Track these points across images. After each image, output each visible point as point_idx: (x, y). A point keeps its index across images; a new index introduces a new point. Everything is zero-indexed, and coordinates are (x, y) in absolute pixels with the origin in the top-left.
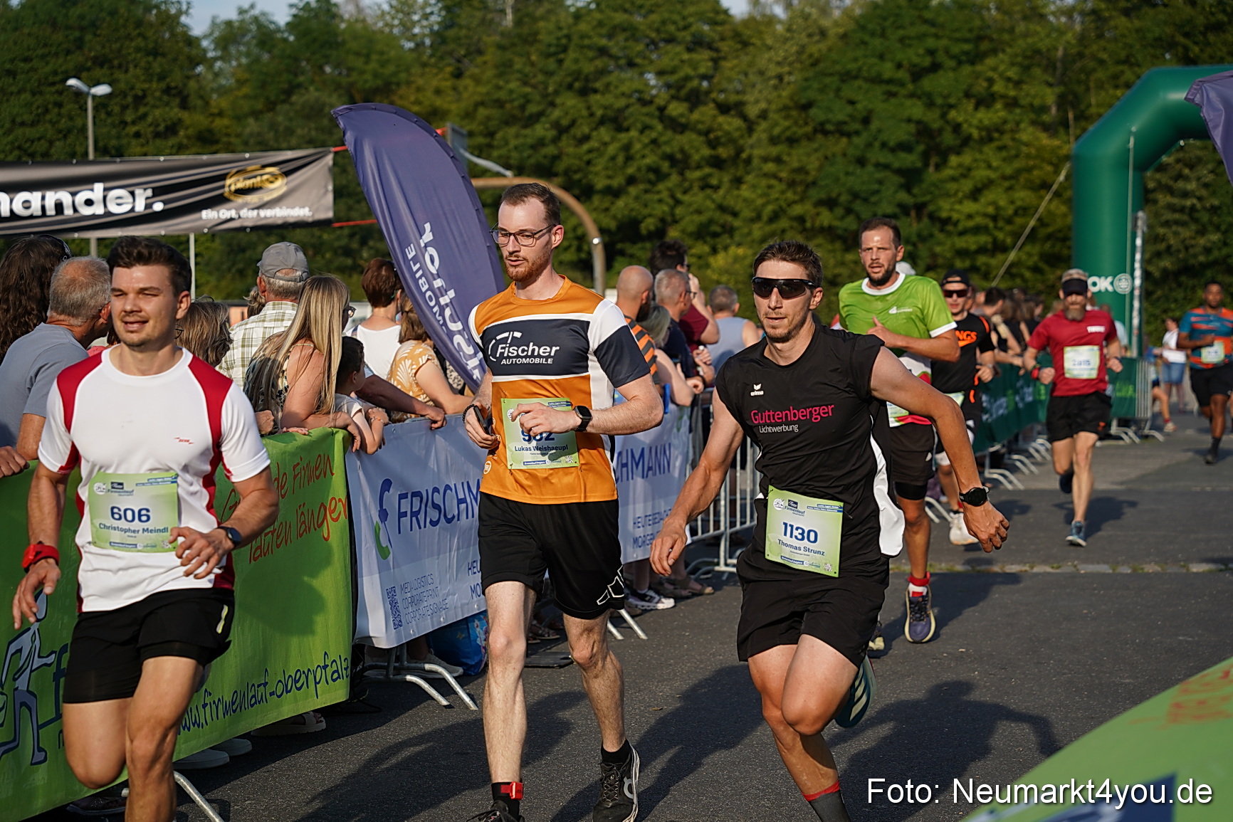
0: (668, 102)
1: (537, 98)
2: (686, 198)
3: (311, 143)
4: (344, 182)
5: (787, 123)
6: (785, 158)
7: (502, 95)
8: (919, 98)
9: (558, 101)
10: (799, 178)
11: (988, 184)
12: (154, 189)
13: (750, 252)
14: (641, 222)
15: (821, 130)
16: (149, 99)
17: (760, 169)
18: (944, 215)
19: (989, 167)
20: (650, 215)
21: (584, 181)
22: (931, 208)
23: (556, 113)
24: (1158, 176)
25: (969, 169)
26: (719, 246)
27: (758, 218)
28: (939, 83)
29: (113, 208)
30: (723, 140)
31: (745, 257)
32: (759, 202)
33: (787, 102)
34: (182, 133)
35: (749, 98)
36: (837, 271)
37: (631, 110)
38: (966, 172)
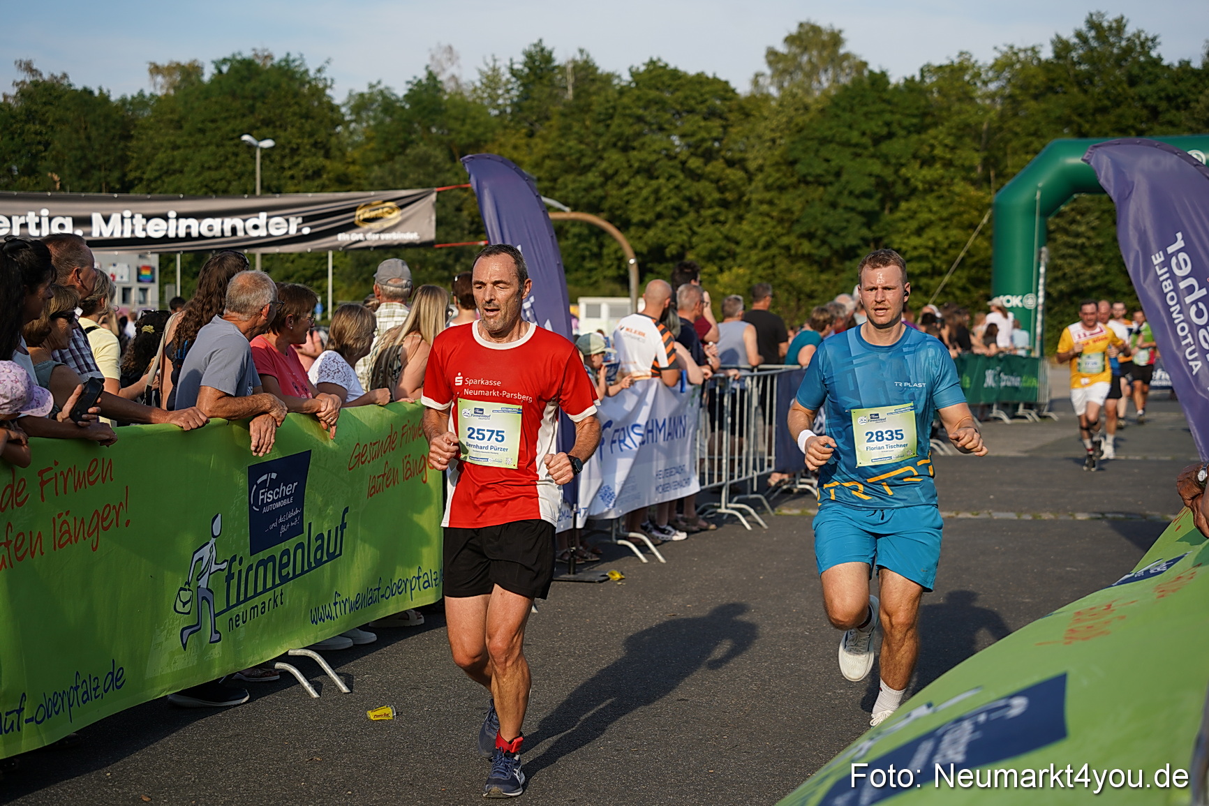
0: (688, 158)
1: (590, 153)
2: (700, 230)
3: (420, 184)
4: (444, 214)
5: (778, 175)
6: (776, 201)
7: (563, 150)
8: (878, 158)
9: (606, 155)
10: (786, 216)
11: (930, 224)
12: (303, 218)
13: (748, 272)
14: (666, 248)
15: (804, 180)
16: (302, 151)
17: (757, 209)
19: (930, 211)
20: (673, 243)
21: (624, 216)
22: (886, 241)
23: (604, 165)
24: (1057, 220)
25: (915, 213)
26: (725, 267)
27: (755, 246)
28: (893, 147)
29: (273, 232)
30: (729, 187)
31: (744, 276)
32: (756, 234)
33: (778, 159)
34: (325, 176)
35: (750, 155)
36: (814, 287)
37: (660, 163)
38: (913, 215)
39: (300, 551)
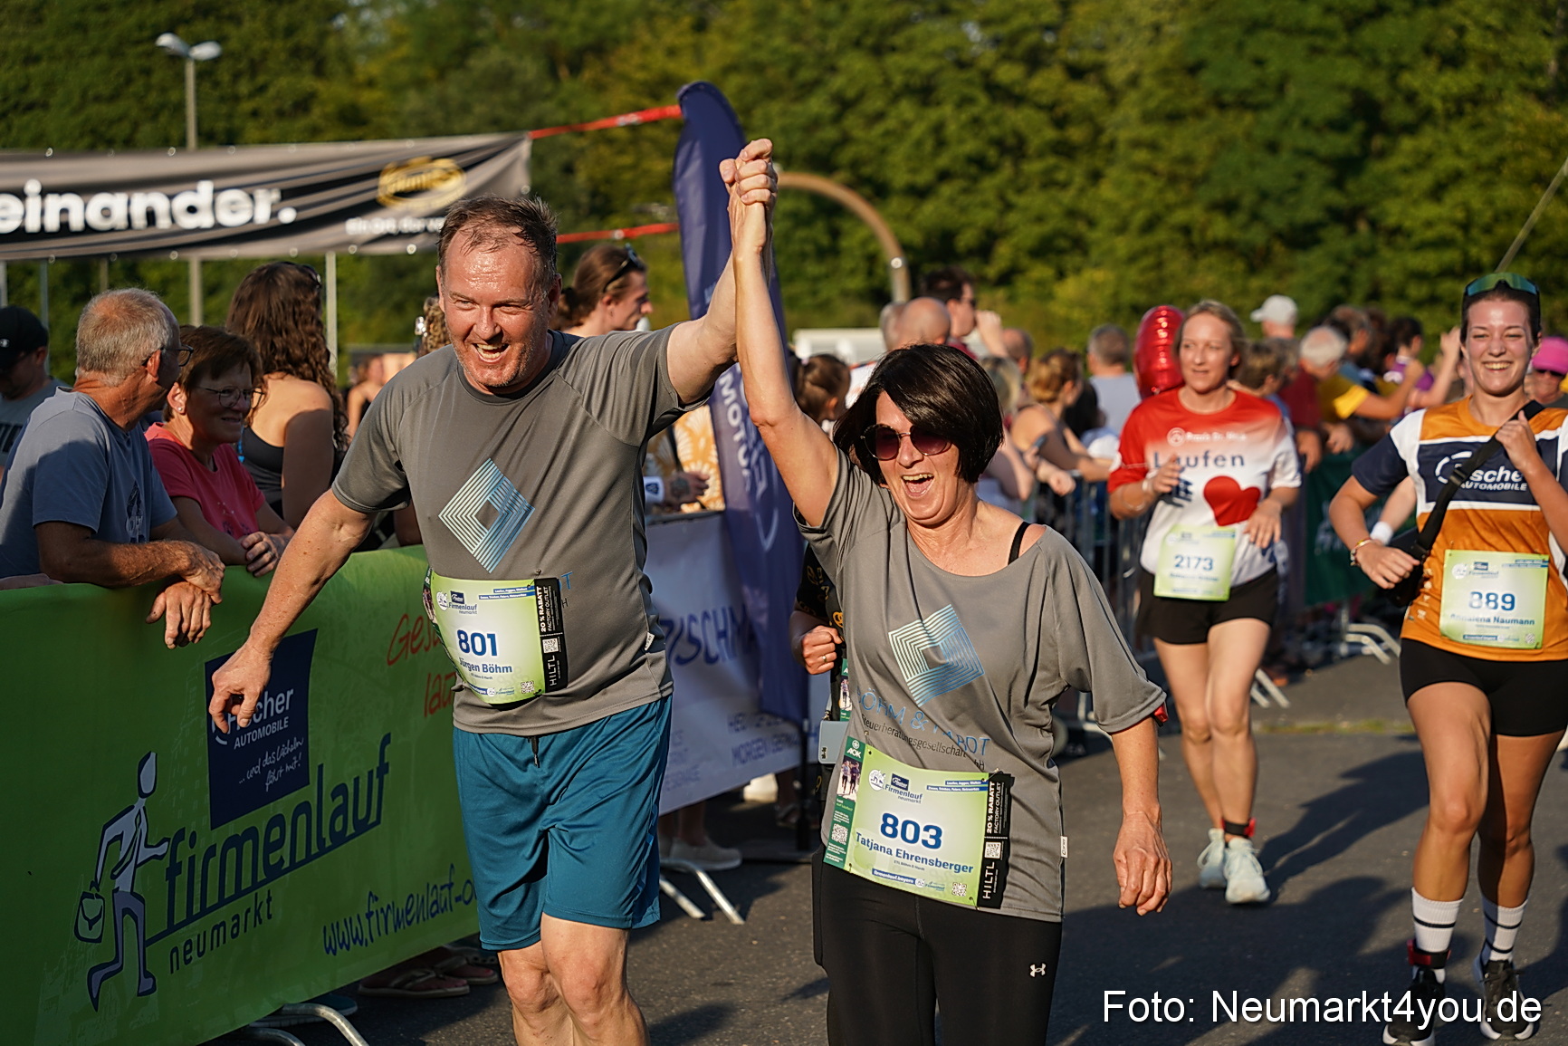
0: (997, 64)
1: (812, 60)
2: (1021, 201)
3: (495, 124)
5: (1167, 93)
6: (1164, 142)
7: (762, 55)
8: (1356, 54)
9: (841, 63)
10: (1183, 170)
11: (1457, 177)
12: (282, 191)
13: (1112, 276)
14: (957, 234)
15: (1216, 101)
17: (1128, 158)
18: (1391, 221)
19: (1458, 152)
20: (970, 225)
21: (878, 177)
22: (1372, 212)
23: (839, 82)
25: (1429, 157)
26: (1068, 268)
28: (1386, 33)
29: (226, 219)
30: (1075, 116)
31: (1105, 283)
32: (1126, 205)
33: (1167, 62)
34: (317, 110)
35: (1112, 57)
37: (944, 75)
38: (1424, 161)
39: (302, 818)
